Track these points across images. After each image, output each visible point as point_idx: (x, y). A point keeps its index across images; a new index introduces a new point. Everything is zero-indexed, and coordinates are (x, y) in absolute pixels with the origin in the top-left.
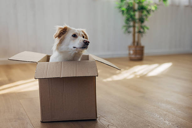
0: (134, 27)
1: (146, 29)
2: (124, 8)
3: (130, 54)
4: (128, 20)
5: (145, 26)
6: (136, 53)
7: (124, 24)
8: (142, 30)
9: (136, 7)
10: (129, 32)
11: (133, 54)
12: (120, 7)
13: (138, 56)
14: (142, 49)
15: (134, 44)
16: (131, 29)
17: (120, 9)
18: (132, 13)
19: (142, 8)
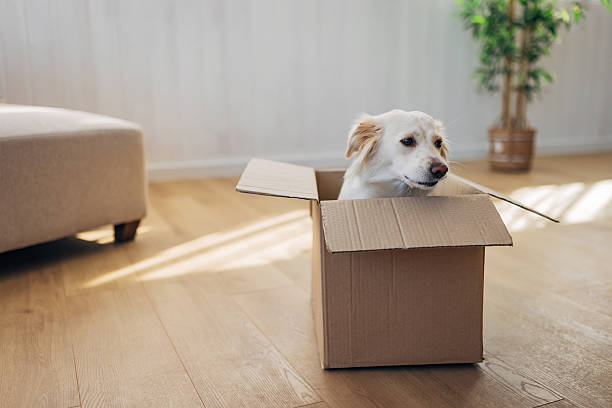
0: (508, 73)
1: (543, 80)
2: (480, 19)
3: (492, 152)
4: (490, 51)
5: (540, 70)
6: (511, 149)
7: (477, 63)
8: (532, 82)
9: (518, 11)
10: (492, 88)
11: (503, 153)
12: (468, 14)
13: (518, 160)
14: (530, 135)
15: (505, 125)
16: (499, 80)
17: (467, 19)
18: (504, 33)
19: (535, 18)
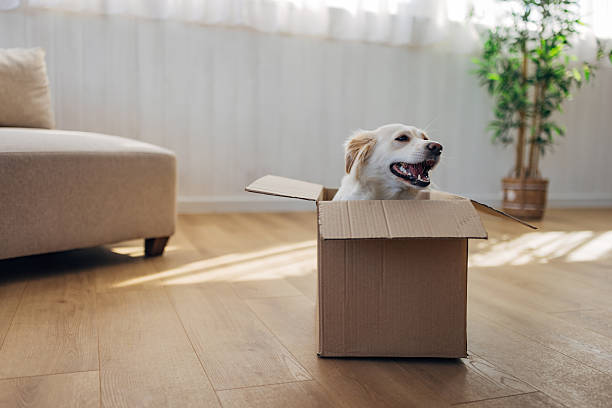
0: (521, 126)
1: (554, 133)
2: (494, 76)
3: (505, 199)
4: (504, 107)
5: (552, 124)
6: (523, 198)
7: (492, 117)
8: (544, 136)
9: (531, 70)
10: (506, 141)
11: (515, 202)
12: (484, 72)
13: (531, 208)
14: (543, 185)
15: (518, 175)
16: (513, 133)
17: (483, 77)
18: (517, 88)
19: (546, 76)
